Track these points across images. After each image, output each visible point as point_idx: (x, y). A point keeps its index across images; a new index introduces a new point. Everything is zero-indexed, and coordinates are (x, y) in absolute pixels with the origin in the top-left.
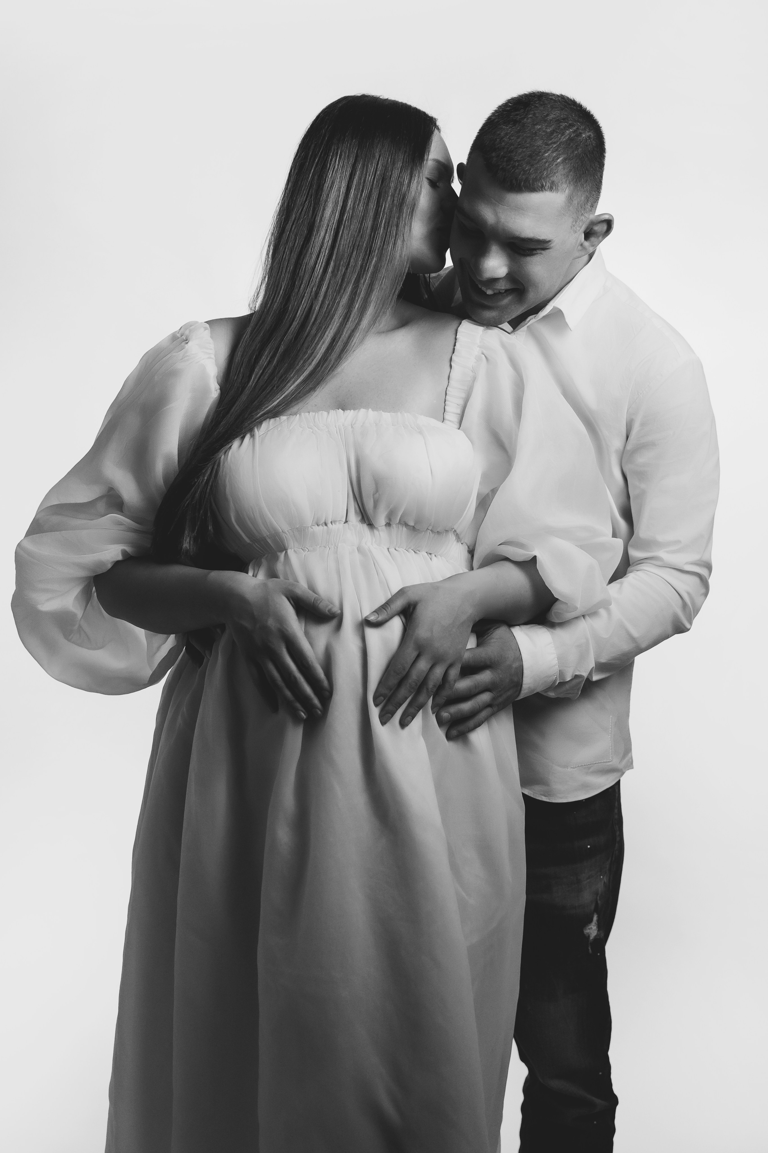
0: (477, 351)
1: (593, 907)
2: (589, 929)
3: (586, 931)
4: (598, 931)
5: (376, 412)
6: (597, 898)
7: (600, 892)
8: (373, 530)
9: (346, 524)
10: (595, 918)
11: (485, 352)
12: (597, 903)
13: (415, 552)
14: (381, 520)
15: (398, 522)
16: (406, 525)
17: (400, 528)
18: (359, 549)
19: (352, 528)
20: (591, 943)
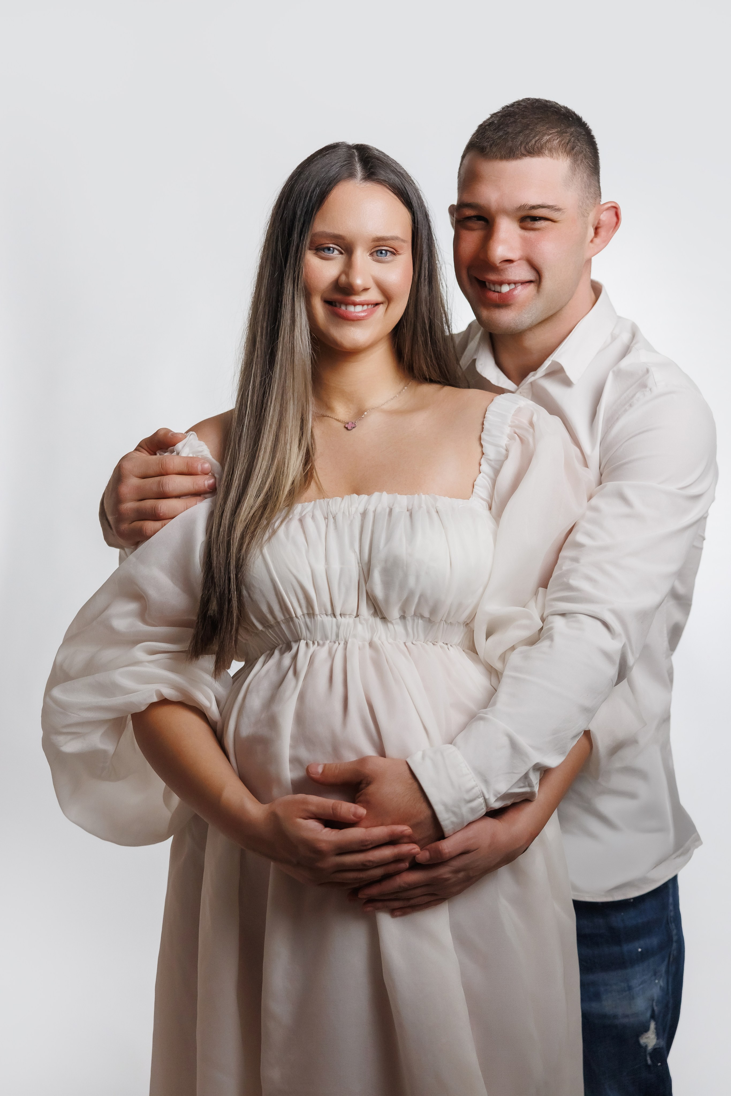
0: (508, 430)
1: (649, 1014)
2: (646, 1038)
3: (643, 1041)
4: (658, 1039)
5: (391, 496)
6: (653, 1005)
7: (656, 998)
8: (387, 624)
9: (357, 619)
10: (652, 1025)
11: (517, 431)
12: (653, 1011)
13: (433, 644)
14: (395, 613)
15: (413, 613)
16: (422, 617)
17: (416, 620)
18: (371, 644)
19: (363, 622)
20: (650, 1054)
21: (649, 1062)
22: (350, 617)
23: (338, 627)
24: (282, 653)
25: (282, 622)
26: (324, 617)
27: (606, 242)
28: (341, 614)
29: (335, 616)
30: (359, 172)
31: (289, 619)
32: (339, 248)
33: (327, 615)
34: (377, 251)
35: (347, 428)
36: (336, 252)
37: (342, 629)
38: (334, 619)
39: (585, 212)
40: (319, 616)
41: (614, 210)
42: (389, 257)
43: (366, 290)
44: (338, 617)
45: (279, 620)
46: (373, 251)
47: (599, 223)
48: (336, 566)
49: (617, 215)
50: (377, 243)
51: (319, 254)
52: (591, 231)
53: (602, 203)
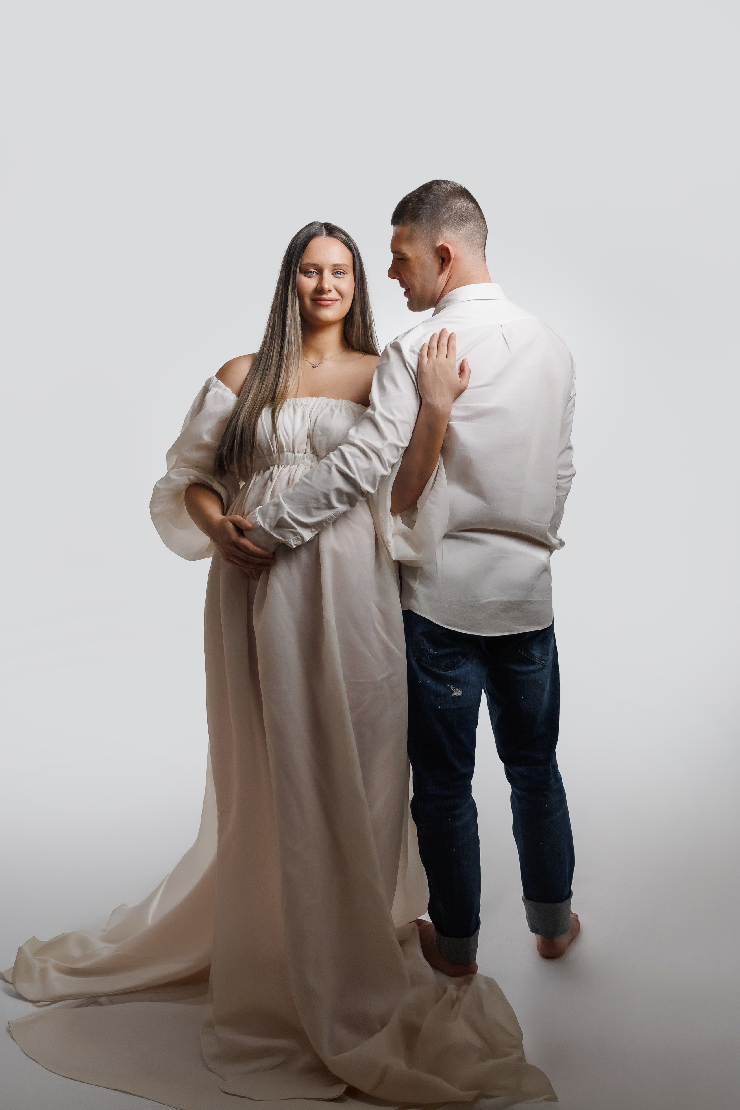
9: (305, 454)
19: (307, 457)
22: (301, 453)
23: (295, 458)
24: (264, 472)
25: (267, 455)
26: (289, 454)
28: (297, 452)
29: (294, 453)
30: (325, 233)
31: (271, 454)
32: (316, 271)
33: (290, 452)
34: (336, 272)
35: (313, 367)
36: (315, 273)
37: (297, 459)
38: (293, 454)
40: (285, 453)
42: (341, 276)
43: (330, 291)
44: (296, 453)
46: (333, 272)
48: (297, 427)
49: (449, 254)
50: (335, 268)
51: (306, 275)
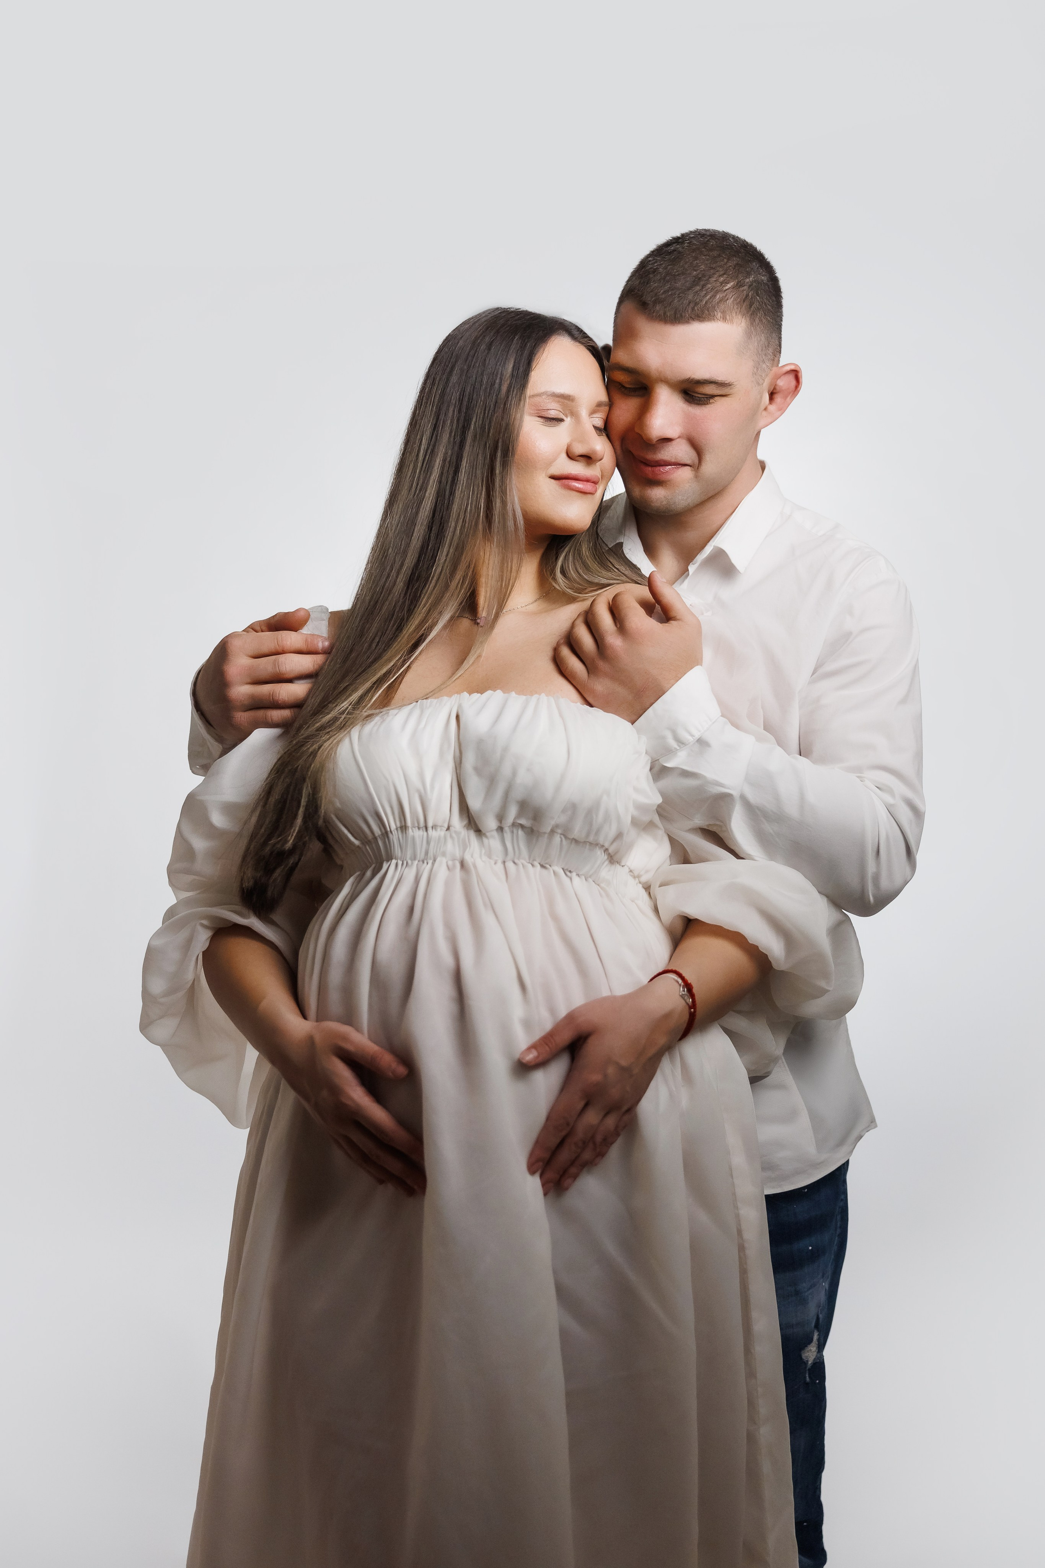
1: (814, 1323)
2: (808, 1351)
3: (805, 1355)
6: (818, 1312)
8: (482, 838)
9: (448, 832)
10: (815, 1336)
12: (818, 1319)
14: (491, 824)
15: (512, 823)
16: (523, 827)
17: (515, 831)
18: (463, 864)
19: (454, 835)
20: (809, 1370)
21: (808, 1379)
22: (441, 830)
23: (428, 843)
25: (380, 837)
26: (416, 831)
27: (782, 410)
28: (432, 827)
29: (426, 829)
31: (386, 834)
33: (419, 828)
37: (432, 845)
38: (426, 833)
39: (760, 378)
40: (410, 830)
41: (794, 372)
44: (430, 829)
45: (377, 835)
47: (774, 388)
49: (797, 379)
52: (766, 397)
53: (780, 365)
